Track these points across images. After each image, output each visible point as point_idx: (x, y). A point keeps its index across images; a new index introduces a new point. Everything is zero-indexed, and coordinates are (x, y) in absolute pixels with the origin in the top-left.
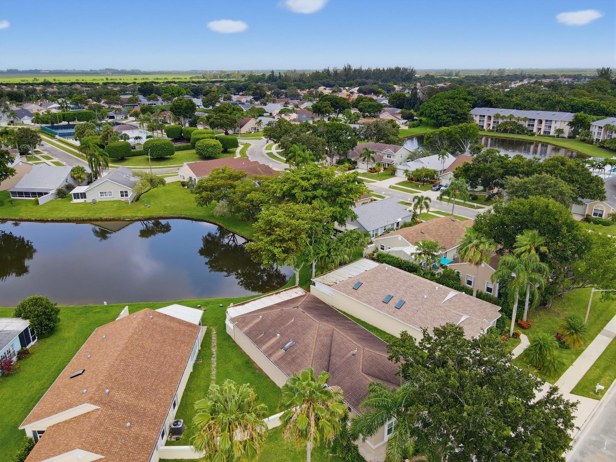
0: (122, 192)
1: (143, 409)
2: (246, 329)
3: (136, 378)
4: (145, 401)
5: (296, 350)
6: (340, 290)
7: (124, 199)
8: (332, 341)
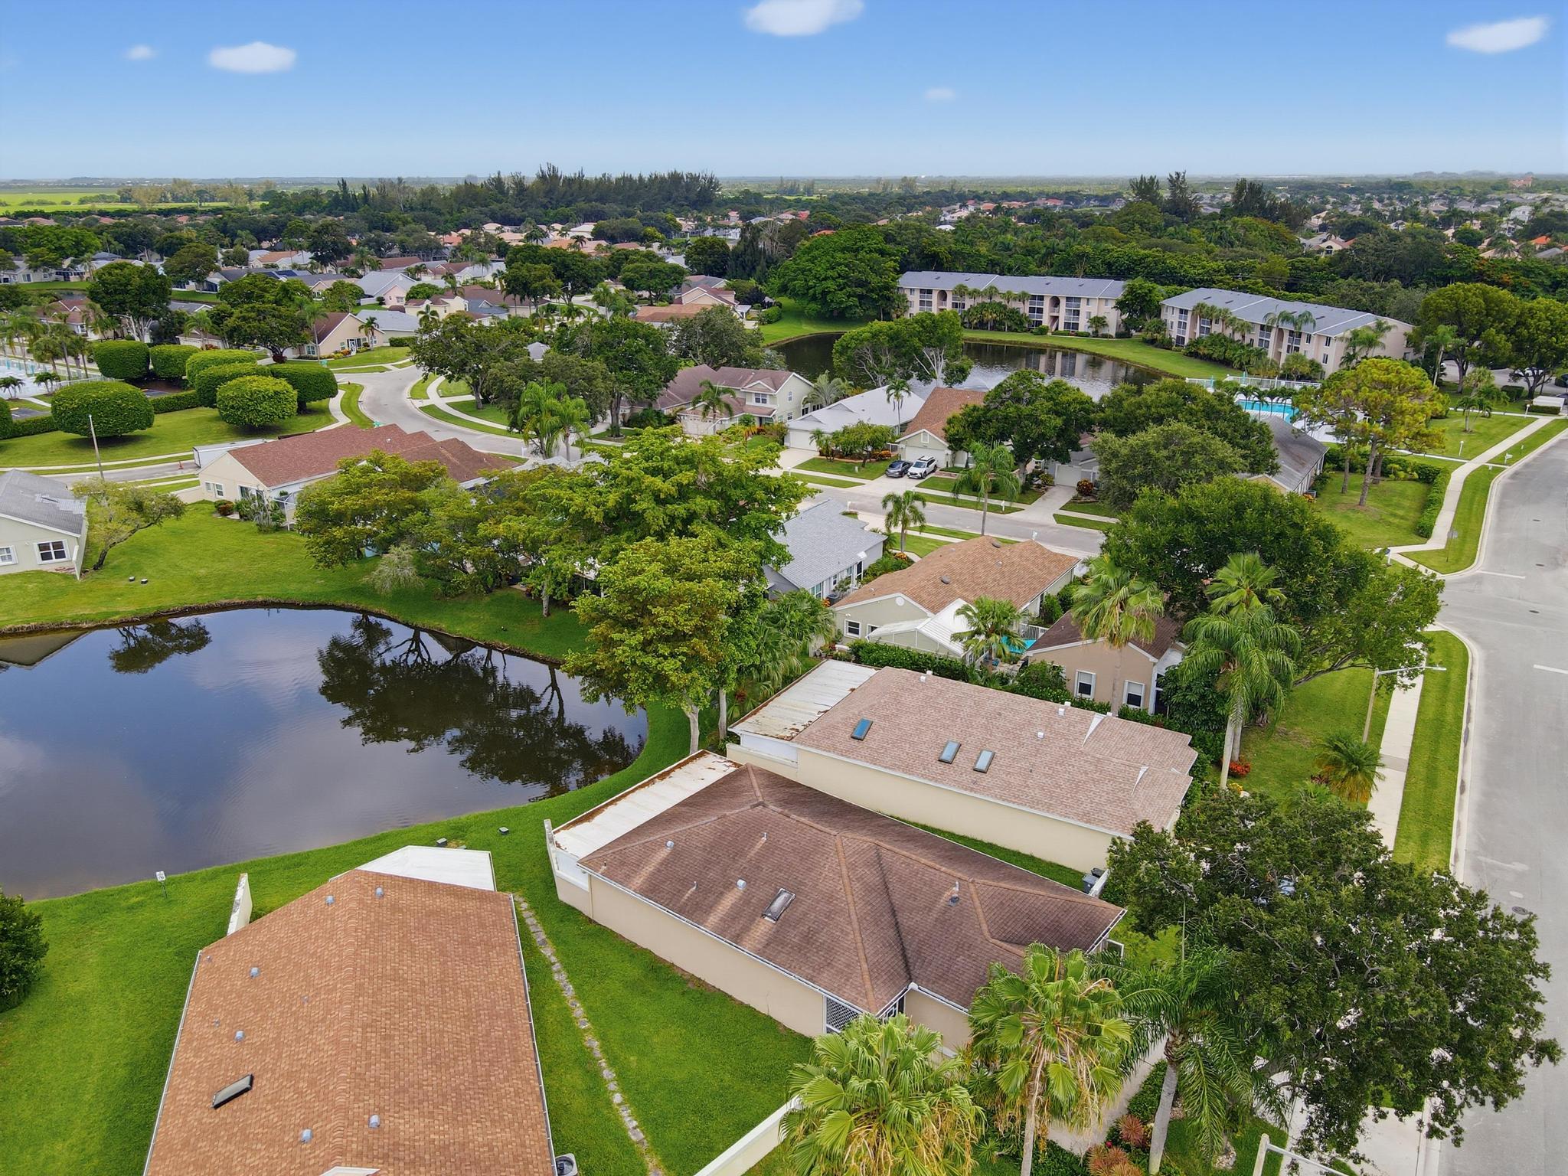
0: (43, 547)
1: (486, 1149)
2: (639, 880)
3: (425, 1065)
4: (479, 1125)
5: (805, 914)
6: (818, 747)
7: (53, 564)
8: (884, 876)
